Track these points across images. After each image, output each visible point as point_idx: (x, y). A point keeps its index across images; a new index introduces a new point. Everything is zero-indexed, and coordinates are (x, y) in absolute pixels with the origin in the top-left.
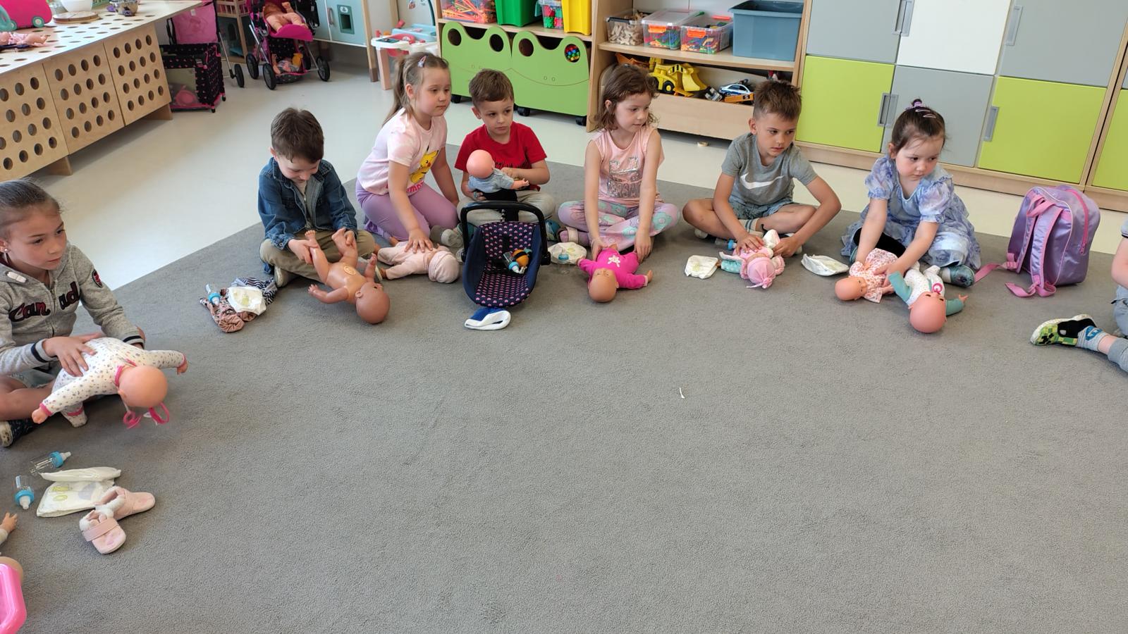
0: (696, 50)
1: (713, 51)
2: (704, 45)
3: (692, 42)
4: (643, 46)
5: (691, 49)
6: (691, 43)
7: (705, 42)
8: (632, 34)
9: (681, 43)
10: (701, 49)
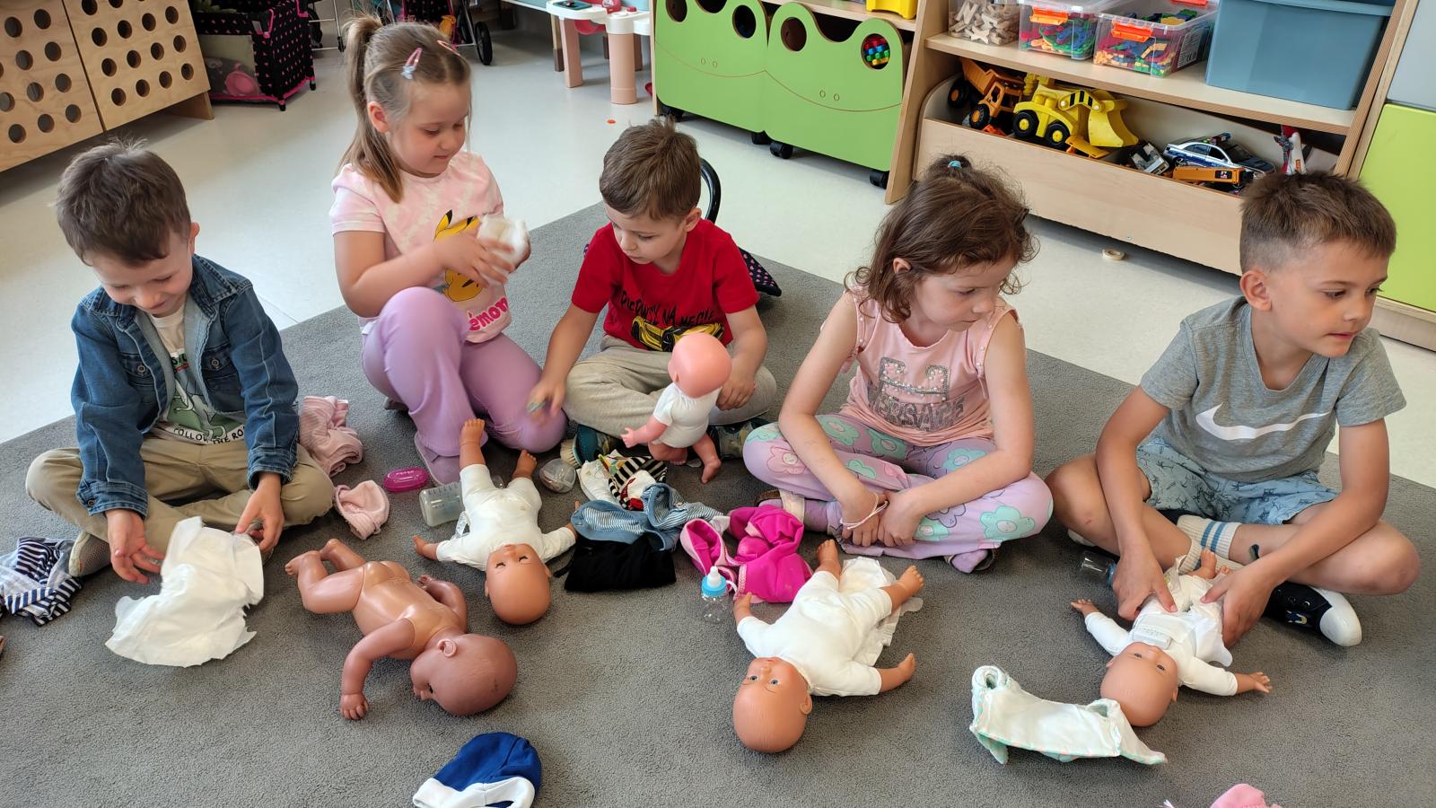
0: (1125, 65)
1: (1162, 72)
2: (1143, 56)
3: (1120, 47)
4: (1016, 46)
5: (1114, 62)
6: (1117, 51)
7: (1148, 51)
8: (995, 22)
9: (1096, 46)
10: (1137, 64)
